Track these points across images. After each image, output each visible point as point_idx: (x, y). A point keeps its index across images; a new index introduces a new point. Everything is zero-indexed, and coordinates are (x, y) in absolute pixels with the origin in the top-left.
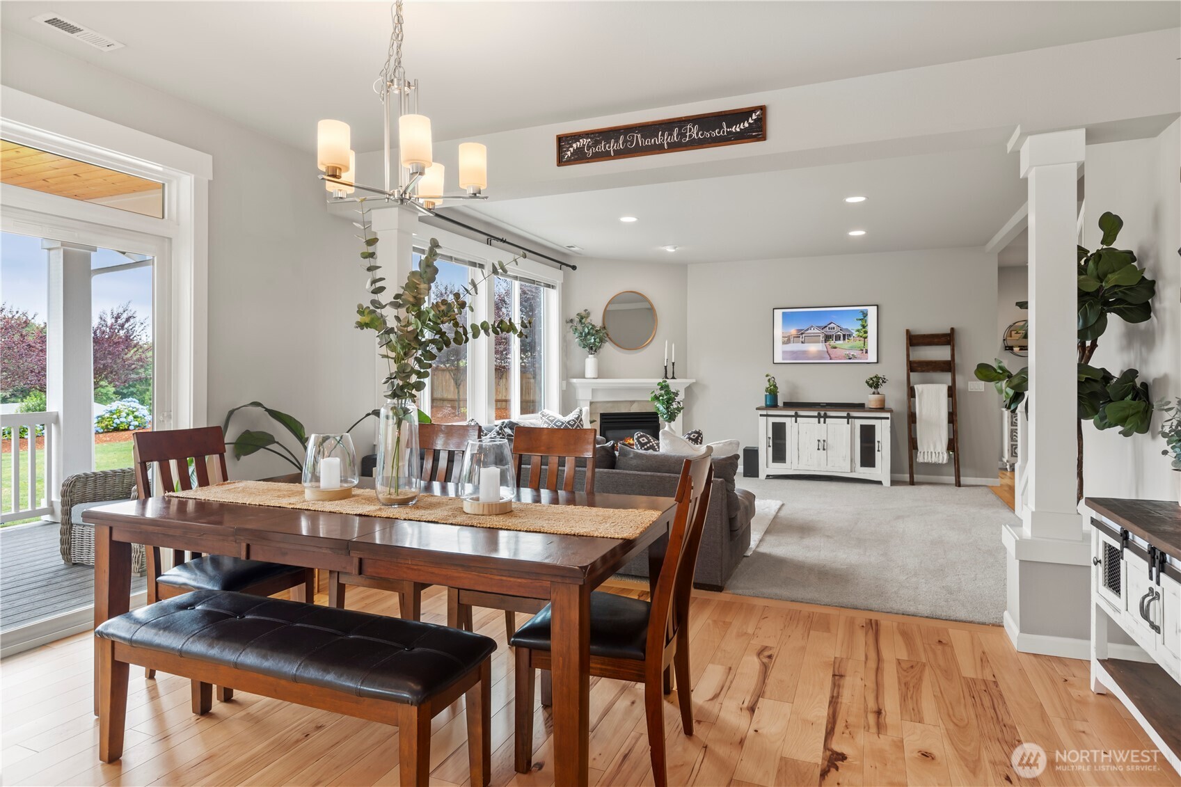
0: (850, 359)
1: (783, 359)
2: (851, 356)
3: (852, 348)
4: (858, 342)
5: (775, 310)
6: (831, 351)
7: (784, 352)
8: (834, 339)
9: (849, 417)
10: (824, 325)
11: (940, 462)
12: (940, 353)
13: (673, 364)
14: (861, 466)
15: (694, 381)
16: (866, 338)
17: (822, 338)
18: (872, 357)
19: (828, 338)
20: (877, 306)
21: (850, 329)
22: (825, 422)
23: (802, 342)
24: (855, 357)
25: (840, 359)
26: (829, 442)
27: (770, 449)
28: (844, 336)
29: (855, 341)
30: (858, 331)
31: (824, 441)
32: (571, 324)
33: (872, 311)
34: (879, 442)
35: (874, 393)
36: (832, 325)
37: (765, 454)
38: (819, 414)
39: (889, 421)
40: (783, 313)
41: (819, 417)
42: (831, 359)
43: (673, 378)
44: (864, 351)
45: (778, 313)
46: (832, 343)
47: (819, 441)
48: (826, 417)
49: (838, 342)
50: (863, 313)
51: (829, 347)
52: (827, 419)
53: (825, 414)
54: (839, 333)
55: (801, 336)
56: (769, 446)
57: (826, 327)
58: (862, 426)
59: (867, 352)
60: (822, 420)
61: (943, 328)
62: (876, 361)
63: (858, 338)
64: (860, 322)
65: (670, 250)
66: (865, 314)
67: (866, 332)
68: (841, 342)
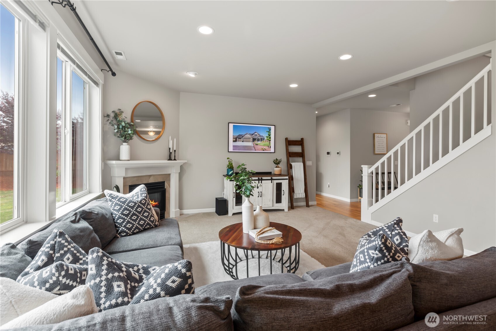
0: (263, 150)
1: (233, 150)
2: (264, 149)
3: (264, 145)
4: (267, 142)
5: (229, 124)
6: (256, 146)
7: (234, 146)
8: (257, 141)
9: (272, 179)
10: (252, 133)
11: (302, 197)
12: (297, 149)
13: (175, 151)
14: (276, 203)
15: (186, 161)
16: (270, 141)
17: (251, 140)
18: (272, 150)
19: (254, 140)
20: (275, 126)
21: (264, 136)
22: (261, 183)
23: (242, 141)
24: (265, 150)
25: (259, 151)
26: (263, 192)
27: (235, 199)
28: (261, 139)
29: (266, 142)
30: (267, 137)
31: (261, 192)
32: (107, 119)
33: (273, 128)
34: (283, 190)
35: (276, 167)
36: (256, 134)
37: (231, 202)
38: (259, 178)
39: (288, 180)
40: (233, 125)
41: (259, 180)
42: (255, 150)
43: (175, 160)
44: (269, 147)
45: (231, 126)
46: (256, 142)
47: (259, 192)
48: (262, 180)
49: (258, 142)
50: (269, 129)
51: (255, 144)
52: (262, 181)
53: (261, 178)
54: (259, 138)
55: (242, 138)
56: (234, 197)
57: (253, 134)
58: (277, 183)
59: (270, 148)
60: (260, 181)
61: (299, 139)
62: (274, 152)
63: (267, 141)
64: (268, 133)
65: (192, 75)
66: (270, 129)
67: (270, 138)
68: (260, 142)
